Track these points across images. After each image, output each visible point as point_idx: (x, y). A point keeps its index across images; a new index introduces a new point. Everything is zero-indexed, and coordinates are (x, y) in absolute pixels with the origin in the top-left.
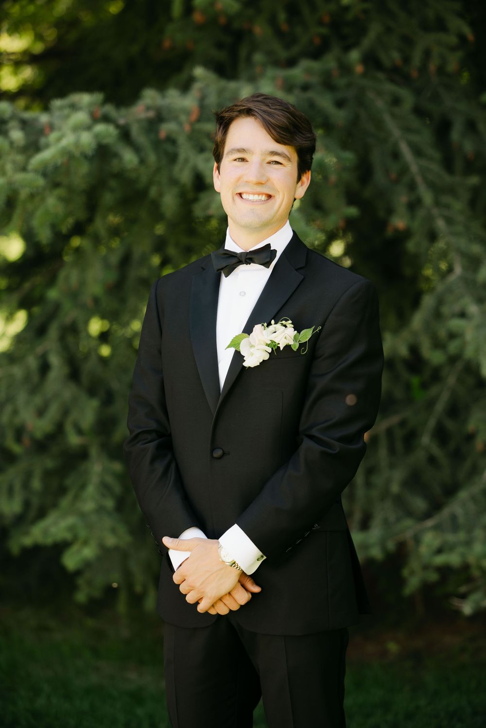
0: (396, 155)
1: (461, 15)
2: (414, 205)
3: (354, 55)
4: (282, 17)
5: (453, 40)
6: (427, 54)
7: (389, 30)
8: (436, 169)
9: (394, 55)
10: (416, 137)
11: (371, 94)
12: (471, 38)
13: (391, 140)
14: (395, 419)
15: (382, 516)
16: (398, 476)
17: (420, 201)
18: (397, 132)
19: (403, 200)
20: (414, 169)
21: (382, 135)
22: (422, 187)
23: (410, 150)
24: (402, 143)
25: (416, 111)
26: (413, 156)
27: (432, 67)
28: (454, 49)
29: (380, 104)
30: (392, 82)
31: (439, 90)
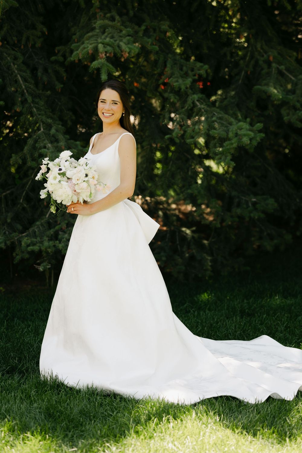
0: (16, 81)
1: (42, 23)
2: (24, 102)
5: (39, 34)
7: (12, 28)
8: (32, 87)
9: (15, 38)
10: (24, 74)
11: (5, 54)
12: (46, 33)
13: (14, 74)
14: (8, 192)
15: (4, 231)
16: (10, 215)
17: (26, 100)
18: (16, 71)
19: (20, 99)
20: (24, 87)
21: (10, 72)
22: (27, 94)
23: (21, 79)
24: (19, 76)
25: (23, 63)
26: (23, 82)
27: (30, 44)
28: (39, 38)
29: (9, 58)
30: (14, 50)
31: (33, 54)
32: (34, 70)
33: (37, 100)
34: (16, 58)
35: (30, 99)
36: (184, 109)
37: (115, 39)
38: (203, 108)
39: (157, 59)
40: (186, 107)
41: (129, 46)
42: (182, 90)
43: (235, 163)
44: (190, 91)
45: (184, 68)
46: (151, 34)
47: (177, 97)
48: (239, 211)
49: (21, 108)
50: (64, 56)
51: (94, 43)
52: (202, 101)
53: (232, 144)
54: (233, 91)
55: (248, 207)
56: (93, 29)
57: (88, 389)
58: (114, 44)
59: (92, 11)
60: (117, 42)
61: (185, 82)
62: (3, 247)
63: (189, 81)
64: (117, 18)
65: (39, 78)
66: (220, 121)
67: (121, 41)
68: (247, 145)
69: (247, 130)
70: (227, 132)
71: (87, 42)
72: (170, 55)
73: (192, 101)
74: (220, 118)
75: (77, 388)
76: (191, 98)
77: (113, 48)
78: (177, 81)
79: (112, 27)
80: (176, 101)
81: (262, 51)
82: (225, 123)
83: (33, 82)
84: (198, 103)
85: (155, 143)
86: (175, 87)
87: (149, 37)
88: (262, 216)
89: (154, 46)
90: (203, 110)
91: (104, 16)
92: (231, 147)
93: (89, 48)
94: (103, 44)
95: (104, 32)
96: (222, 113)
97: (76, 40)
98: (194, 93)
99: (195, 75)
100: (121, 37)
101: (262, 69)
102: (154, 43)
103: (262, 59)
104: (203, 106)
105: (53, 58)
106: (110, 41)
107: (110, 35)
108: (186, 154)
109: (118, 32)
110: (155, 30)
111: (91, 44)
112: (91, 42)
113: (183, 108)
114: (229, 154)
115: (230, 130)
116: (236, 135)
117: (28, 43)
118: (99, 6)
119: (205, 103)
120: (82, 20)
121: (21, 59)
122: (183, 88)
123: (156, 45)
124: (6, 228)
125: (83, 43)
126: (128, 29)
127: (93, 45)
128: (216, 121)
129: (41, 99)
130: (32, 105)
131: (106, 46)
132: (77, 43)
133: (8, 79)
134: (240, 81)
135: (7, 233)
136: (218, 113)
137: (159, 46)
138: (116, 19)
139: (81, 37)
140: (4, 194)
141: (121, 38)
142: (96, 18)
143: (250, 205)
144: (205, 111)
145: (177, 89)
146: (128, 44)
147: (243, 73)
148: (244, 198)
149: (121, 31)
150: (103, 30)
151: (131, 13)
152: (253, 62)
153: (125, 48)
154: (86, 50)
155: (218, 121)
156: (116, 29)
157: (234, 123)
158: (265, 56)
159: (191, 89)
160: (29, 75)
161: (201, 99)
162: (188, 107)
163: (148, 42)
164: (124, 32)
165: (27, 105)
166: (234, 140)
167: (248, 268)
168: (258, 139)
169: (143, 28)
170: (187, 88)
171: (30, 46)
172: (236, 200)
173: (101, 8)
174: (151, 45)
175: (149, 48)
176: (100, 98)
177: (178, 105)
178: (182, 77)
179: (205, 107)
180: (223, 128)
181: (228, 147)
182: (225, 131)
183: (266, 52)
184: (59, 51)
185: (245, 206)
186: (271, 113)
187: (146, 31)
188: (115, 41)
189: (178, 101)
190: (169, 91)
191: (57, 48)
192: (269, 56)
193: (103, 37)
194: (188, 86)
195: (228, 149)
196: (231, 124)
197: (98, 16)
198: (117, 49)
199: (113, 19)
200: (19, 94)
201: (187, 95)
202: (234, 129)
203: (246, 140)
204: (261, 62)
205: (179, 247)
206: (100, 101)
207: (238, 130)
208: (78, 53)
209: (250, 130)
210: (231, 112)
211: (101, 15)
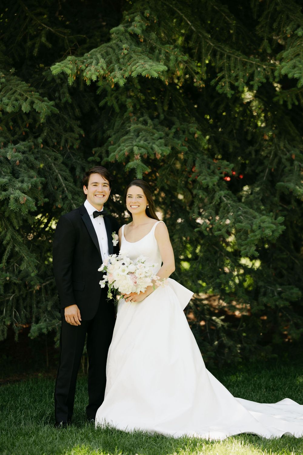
0: (57, 180)
1: (80, 126)
2: (65, 198)
3: (40, 140)
4: (11, 124)
5: (77, 136)
6: (66, 141)
7: (52, 131)
8: (72, 185)
9: (54, 140)
10: (64, 173)
11: (46, 155)
12: (84, 136)
13: (55, 174)
14: (48, 282)
15: (45, 319)
16: (50, 303)
17: (66, 197)
18: (57, 171)
19: (61, 196)
20: (64, 185)
21: (51, 172)
22: (67, 192)
23: (62, 178)
24: (59, 175)
25: (63, 163)
26: (63, 181)
27: (69, 146)
28: (77, 139)
29: (50, 159)
30: (53, 151)
31: (71, 155)
32: (72, 170)
33: (76, 197)
34: (56, 159)
35: (70, 196)
36: (212, 205)
37: (148, 142)
38: (230, 203)
39: (187, 158)
40: (214, 203)
41: (161, 148)
42: (210, 187)
43: (258, 253)
44: (217, 188)
45: (212, 167)
46: (181, 135)
47: (205, 193)
48: (265, 300)
49: (62, 204)
50: (101, 157)
51: (130, 146)
52: (228, 197)
53: (256, 236)
54: (258, 187)
55: (274, 296)
56: (127, 133)
57: (135, 431)
58: (147, 146)
59: (126, 115)
60: (151, 144)
61: (212, 180)
62: (45, 332)
63: (216, 179)
64: (149, 121)
65: (78, 177)
66: (245, 215)
67: (154, 143)
68: (270, 237)
69: (269, 223)
70: (251, 225)
71: (123, 144)
72: (198, 155)
73: (219, 197)
74: (245, 213)
75: (127, 431)
76: (218, 194)
77: (147, 150)
78: (205, 179)
79: (146, 131)
80: (204, 197)
81: (285, 149)
82: (249, 217)
83: (72, 180)
84: (225, 199)
85: (185, 236)
86: (203, 184)
87: (179, 138)
88: (287, 304)
89: (183, 147)
90: (229, 205)
91: (138, 120)
92: (255, 238)
93: (125, 151)
94: (138, 146)
95: (138, 136)
96: (247, 207)
97: (112, 142)
98: (221, 190)
99: (221, 173)
100: (153, 139)
101: (285, 167)
102: (184, 145)
103: (285, 157)
104: (229, 202)
105: (91, 159)
106: (144, 144)
107: (144, 138)
108: (214, 246)
109: (151, 136)
110: (184, 132)
111: (127, 147)
112: (127, 145)
113: (211, 203)
114: (253, 245)
115: (254, 223)
116: (260, 227)
117: (66, 144)
118: (132, 111)
119: (231, 199)
120: (116, 124)
121: (61, 159)
122: (211, 185)
123: (185, 146)
124: (46, 316)
125: (119, 146)
126: (160, 132)
127: (129, 148)
128: (241, 215)
129: (80, 196)
130: (72, 202)
131: (140, 148)
132: (113, 145)
133: (49, 178)
134: (265, 178)
135: (48, 320)
136: (244, 207)
137: (189, 147)
138: (149, 123)
139: (118, 139)
140: (44, 284)
141: (153, 141)
142: (130, 122)
143: (276, 294)
144: (231, 206)
145: (205, 186)
146: (161, 146)
147: (267, 170)
148: (270, 288)
149: (154, 134)
150: (138, 133)
151: (162, 116)
152: (276, 160)
153: (158, 150)
154: (122, 152)
155: (243, 215)
156: (149, 133)
157: (258, 217)
158: (288, 154)
159: (219, 186)
160: (69, 174)
161: (228, 195)
162: (215, 203)
163: (178, 144)
164: (156, 135)
165: (67, 202)
166: (258, 232)
167: (276, 355)
168: (280, 231)
169: (173, 130)
170: (214, 185)
171: (68, 147)
172: (263, 290)
173: (134, 113)
174: (181, 146)
175: (179, 149)
176: (128, 194)
177: (206, 200)
178: (210, 175)
179: (232, 202)
180: (248, 221)
181: (252, 238)
182: (250, 224)
183: (289, 151)
184: (95, 152)
185: (271, 295)
186: (294, 208)
187: (176, 133)
188: (149, 143)
189: (206, 197)
190: (197, 188)
191: (94, 150)
192: (291, 155)
193: (137, 140)
194: (215, 183)
195: (252, 240)
196: (255, 217)
197: (131, 120)
198: (151, 150)
199: (145, 123)
200: (60, 192)
201: (214, 191)
202: (258, 222)
203: (268, 232)
204: (284, 160)
205: (208, 335)
206: (127, 197)
207: (261, 223)
208: (115, 155)
209: (272, 223)
210: (255, 207)
211: (134, 119)
